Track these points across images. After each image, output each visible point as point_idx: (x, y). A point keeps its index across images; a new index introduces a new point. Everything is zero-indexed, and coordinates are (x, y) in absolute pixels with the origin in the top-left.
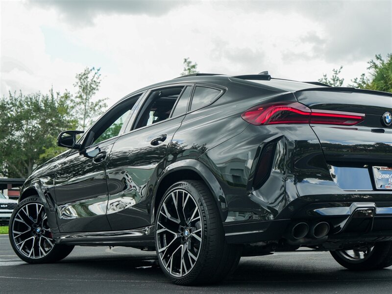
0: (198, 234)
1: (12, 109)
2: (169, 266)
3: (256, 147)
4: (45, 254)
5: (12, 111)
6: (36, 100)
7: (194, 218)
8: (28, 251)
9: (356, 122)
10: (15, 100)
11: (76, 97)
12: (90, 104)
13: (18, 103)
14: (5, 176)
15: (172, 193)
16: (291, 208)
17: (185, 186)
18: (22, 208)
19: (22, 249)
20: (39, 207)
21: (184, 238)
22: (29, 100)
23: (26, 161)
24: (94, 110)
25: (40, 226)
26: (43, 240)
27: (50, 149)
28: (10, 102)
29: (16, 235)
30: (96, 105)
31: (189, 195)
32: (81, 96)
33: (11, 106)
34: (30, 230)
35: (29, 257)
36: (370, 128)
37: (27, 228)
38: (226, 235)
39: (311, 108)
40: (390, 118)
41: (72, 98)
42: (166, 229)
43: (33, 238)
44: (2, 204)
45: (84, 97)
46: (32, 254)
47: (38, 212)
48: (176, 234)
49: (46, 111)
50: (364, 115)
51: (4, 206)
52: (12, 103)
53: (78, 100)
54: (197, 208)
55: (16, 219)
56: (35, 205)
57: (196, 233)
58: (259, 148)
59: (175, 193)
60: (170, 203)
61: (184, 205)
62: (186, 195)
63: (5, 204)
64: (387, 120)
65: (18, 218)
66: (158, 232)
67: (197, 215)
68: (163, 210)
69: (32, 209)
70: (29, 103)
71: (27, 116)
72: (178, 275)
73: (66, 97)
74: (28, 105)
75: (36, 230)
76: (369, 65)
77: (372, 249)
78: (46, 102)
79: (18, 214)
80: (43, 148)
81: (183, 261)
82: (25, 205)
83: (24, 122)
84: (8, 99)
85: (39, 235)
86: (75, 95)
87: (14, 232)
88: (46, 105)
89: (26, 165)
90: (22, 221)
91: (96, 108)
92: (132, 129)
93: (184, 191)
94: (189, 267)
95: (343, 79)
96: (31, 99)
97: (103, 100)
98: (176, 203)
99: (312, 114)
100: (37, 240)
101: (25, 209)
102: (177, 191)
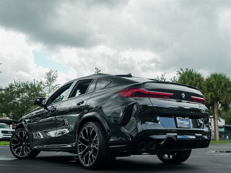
0: (97, 146)
1: (15, 88)
2: (83, 161)
3: (124, 107)
4: (27, 155)
5: (15, 89)
6: (27, 84)
7: (95, 139)
8: (19, 153)
9: (169, 97)
10: (17, 84)
11: (46, 83)
12: (52, 87)
13: (18, 85)
14: (11, 118)
15: (86, 128)
16: (139, 135)
17: (91, 124)
18: (16, 133)
19: (16, 152)
20: (25, 133)
21: (90, 148)
22: (24, 84)
23: (21, 112)
24: (54, 89)
25: (25, 142)
26: (26, 148)
27: (32, 106)
28: (14, 84)
29: (13, 146)
30: (55, 87)
31: (93, 128)
32: (48, 83)
33: (15, 86)
34: (20, 143)
35: (19, 156)
36: (176, 100)
37: (18, 143)
38: (110, 147)
39: (149, 90)
40: (184, 96)
41: (44, 84)
42: (82, 144)
43: (21, 147)
44: (9, 131)
45: (49, 83)
46: (20, 155)
47: (24, 135)
48: (87, 146)
49: (31, 89)
50: (173, 94)
51: (10, 132)
52: (15, 85)
53: (46, 85)
54: (97, 134)
55: (13, 138)
56: (23, 132)
57: (96, 146)
58: (126, 108)
59: (87, 128)
60: (84, 132)
61: (91, 133)
62: (92, 128)
63: (10, 131)
64: (183, 97)
65: (14, 138)
66: (79, 145)
67: (97, 138)
68: (81, 135)
69: (21, 134)
70: (24, 85)
71: (22, 91)
72: (87, 165)
73: (41, 83)
74: (23, 86)
75: (23, 143)
76: (177, 73)
77: (176, 154)
78: (31, 85)
79: (14, 136)
80: (29, 106)
81: (89, 159)
82: (18, 132)
83: (21, 94)
84: (14, 83)
85: (24, 146)
86: (45, 82)
87: (12, 144)
88: (31, 86)
89: (21, 114)
90: (16, 139)
91: (55, 88)
92: (69, 98)
93: (91, 127)
94: (92, 161)
95: (166, 79)
96: (24, 83)
97: (58, 85)
98: (87, 132)
99: (150, 93)
100: (23, 148)
101: (18, 134)
102: (88, 126)
